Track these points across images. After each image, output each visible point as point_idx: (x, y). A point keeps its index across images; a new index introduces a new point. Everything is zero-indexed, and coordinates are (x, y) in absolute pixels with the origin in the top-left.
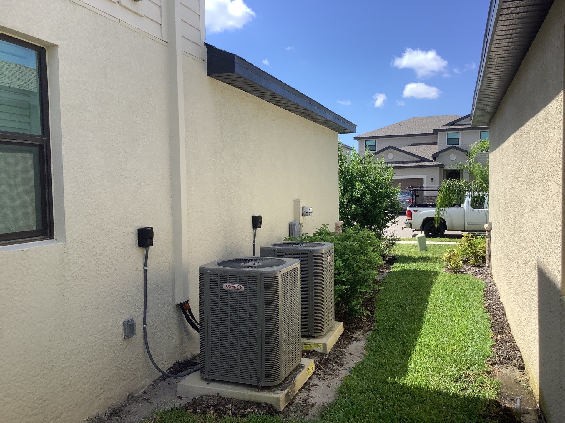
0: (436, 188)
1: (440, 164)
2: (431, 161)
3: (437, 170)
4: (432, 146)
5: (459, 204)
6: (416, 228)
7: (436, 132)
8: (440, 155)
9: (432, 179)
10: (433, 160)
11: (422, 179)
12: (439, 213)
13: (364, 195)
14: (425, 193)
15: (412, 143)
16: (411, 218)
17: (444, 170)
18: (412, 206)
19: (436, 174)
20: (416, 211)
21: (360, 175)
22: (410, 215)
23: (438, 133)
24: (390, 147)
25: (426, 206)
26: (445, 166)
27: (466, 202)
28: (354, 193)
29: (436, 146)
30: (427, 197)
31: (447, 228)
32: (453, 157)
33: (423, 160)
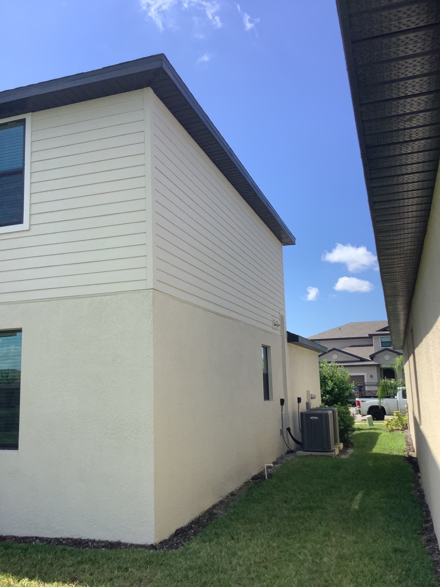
0: (376, 384)
1: (377, 363)
2: (369, 361)
3: (375, 368)
4: (369, 347)
5: (393, 396)
6: (364, 414)
7: (371, 336)
8: (376, 356)
9: (371, 376)
10: (371, 360)
11: (363, 376)
12: (380, 403)
13: (333, 389)
14: (367, 388)
15: (351, 345)
16: (359, 407)
17: (381, 368)
18: (360, 397)
19: (374, 372)
20: (363, 401)
21: (330, 377)
22: (359, 404)
23: (373, 337)
24: (334, 349)
25: (369, 397)
26: (381, 365)
27: (398, 394)
28: (327, 387)
29: (372, 347)
30: (369, 391)
31: (387, 414)
32: (387, 357)
33: (362, 360)
